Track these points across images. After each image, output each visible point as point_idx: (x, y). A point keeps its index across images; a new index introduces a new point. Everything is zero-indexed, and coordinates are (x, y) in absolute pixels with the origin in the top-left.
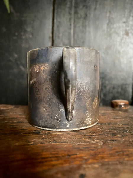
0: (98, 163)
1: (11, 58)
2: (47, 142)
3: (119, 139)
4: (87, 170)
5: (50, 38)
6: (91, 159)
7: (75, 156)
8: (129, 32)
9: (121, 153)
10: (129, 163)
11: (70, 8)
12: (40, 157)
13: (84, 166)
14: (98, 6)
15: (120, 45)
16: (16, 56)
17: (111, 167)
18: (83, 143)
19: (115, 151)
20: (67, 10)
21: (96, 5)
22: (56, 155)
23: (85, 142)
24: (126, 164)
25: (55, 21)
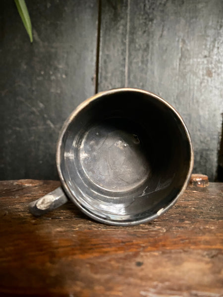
0: (158, 250)
1: (34, 109)
2: (95, 228)
3: (187, 226)
4: (145, 257)
5: (92, 79)
6: (151, 246)
7: (130, 243)
8: (213, 71)
9: (187, 241)
10: (195, 251)
11: (124, 35)
12: (89, 243)
13: (142, 254)
14: (165, 33)
15: (199, 90)
16: (41, 105)
17: (173, 256)
18: (141, 230)
19: (180, 238)
20: (119, 37)
21: (163, 31)
22: (109, 242)
23: (143, 229)
24: (191, 253)
25: (101, 53)
